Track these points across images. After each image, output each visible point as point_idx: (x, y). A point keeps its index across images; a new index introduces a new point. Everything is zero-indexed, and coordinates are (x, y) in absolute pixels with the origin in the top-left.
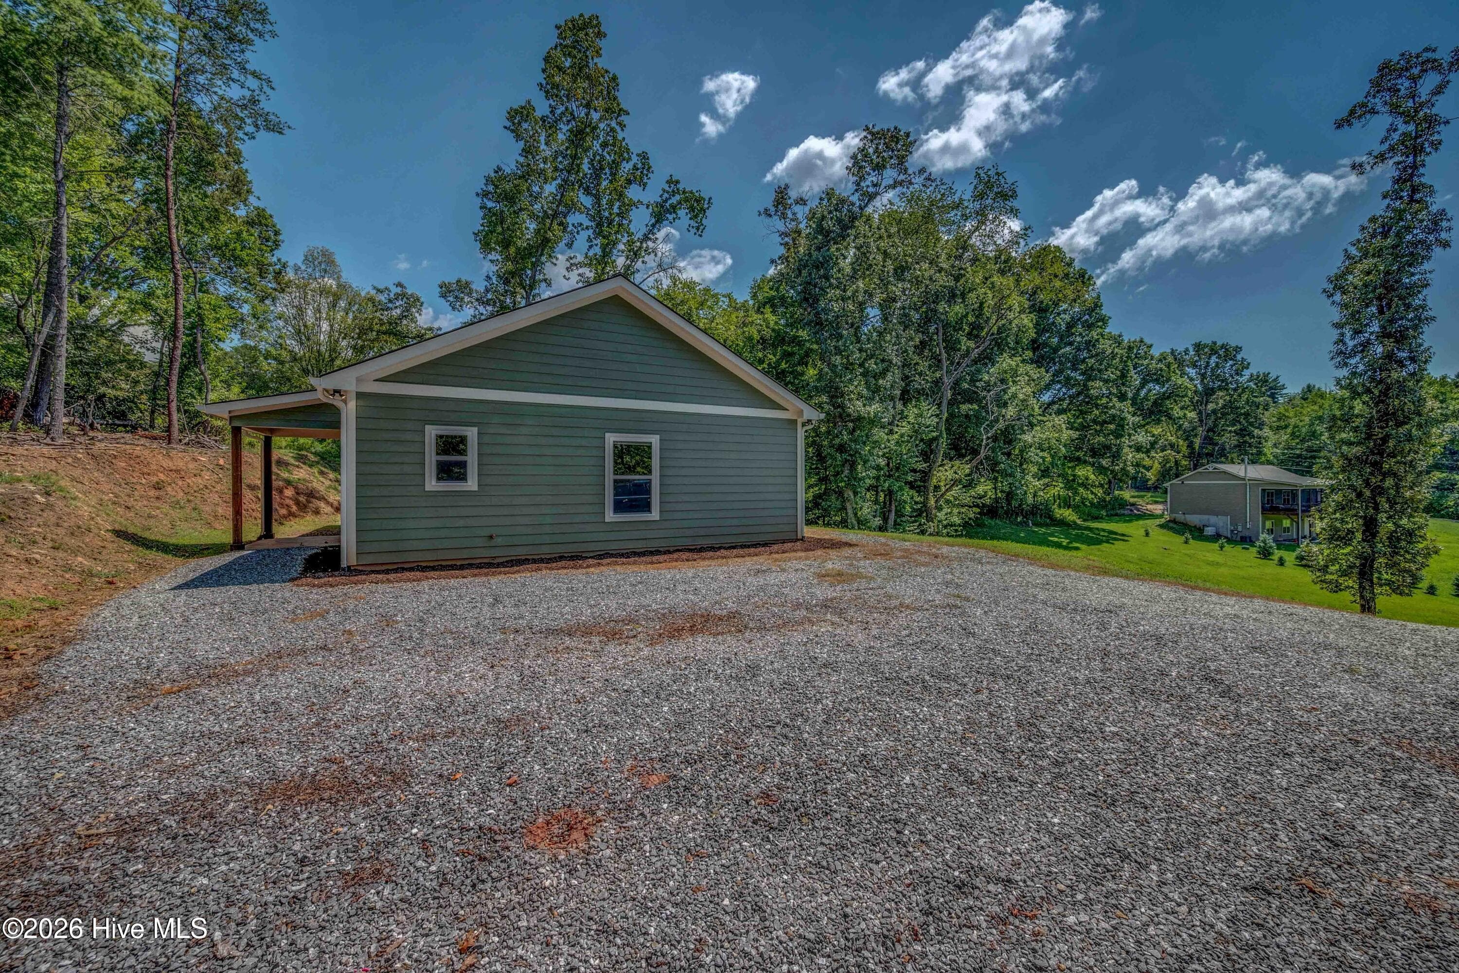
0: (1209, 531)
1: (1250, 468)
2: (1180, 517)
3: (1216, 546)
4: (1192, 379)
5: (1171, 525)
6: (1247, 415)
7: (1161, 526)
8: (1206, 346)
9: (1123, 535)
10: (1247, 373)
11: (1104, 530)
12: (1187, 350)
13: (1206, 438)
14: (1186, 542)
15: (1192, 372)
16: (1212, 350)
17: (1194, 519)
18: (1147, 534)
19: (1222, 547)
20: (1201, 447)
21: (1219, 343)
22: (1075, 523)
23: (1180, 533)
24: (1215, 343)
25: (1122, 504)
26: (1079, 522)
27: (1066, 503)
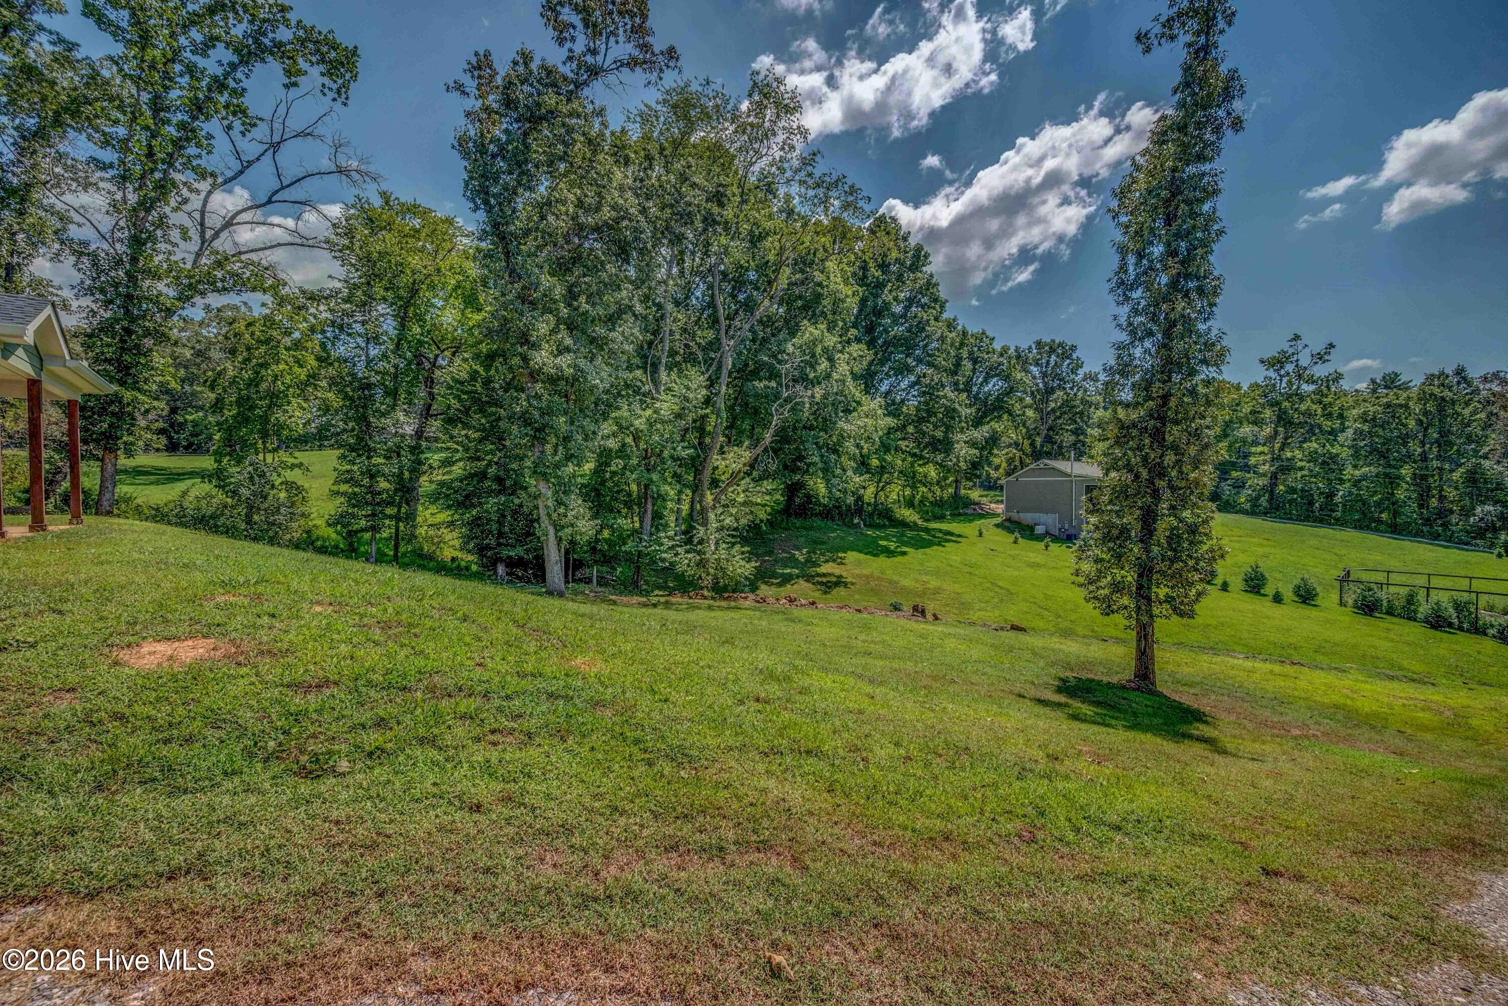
0: (1039, 530)
1: (1076, 465)
2: (1014, 516)
3: (1041, 545)
4: (1034, 378)
5: (1007, 524)
6: (1081, 413)
7: (997, 526)
8: (1046, 344)
9: (959, 536)
10: (1081, 372)
11: (940, 531)
12: (1030, 347)
13: (1047, 436)
14: (1015, 542)
15: (1034, 370)
16: (1051, 348)
17: (1027, 518)
18: (981, 535)
19: (1047, 547)
20: (1042, 446)
21: (1057, 341)
22: (915, 524)
23: (1011, 532)
24: (1053, 341)
25: (968, 503)
26: (920, 522)
27: (910, 504)
